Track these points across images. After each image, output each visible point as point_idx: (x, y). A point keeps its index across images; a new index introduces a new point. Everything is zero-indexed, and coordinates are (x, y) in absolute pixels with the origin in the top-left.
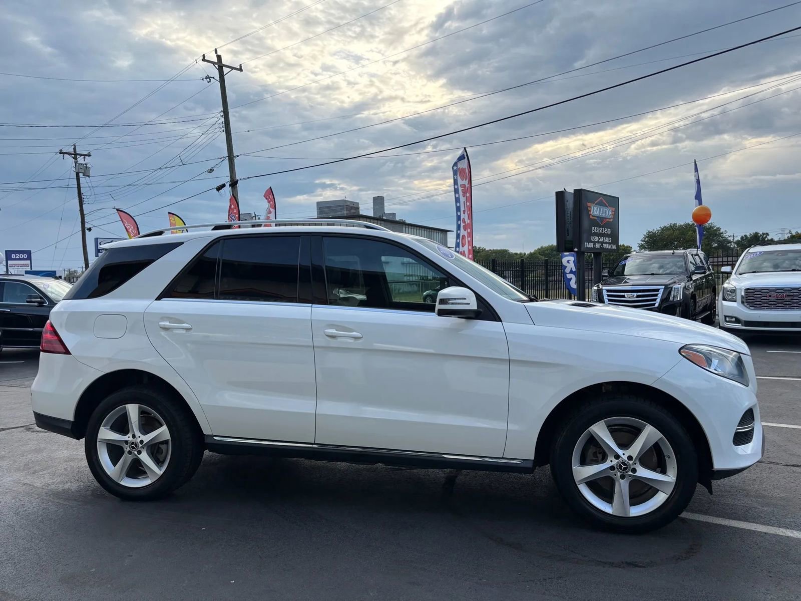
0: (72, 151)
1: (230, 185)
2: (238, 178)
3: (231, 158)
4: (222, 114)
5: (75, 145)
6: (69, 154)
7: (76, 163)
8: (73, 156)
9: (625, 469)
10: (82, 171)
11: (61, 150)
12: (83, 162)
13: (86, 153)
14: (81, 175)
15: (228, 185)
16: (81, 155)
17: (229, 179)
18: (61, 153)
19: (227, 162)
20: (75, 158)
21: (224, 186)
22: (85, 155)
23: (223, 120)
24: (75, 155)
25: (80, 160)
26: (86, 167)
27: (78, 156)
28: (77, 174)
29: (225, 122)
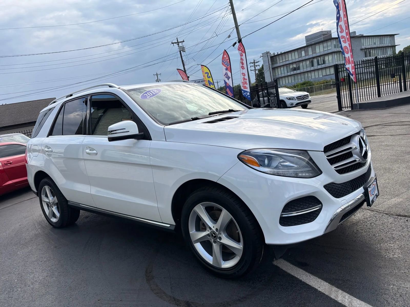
0: (177, 42)
1: (238, 42)
2: (242, 38)
3: (237, 27)
4: (230, 4)
5: (177, 38)
6: (176, 43)
7: (179, 46)
8: (177, 43)
9: (215, 237)
10: (182, 50)
11: (172, 42)
12: (182, 45)
13: (182, 41)
14: (182, 52)
15: (237, 42)
16: (180, 42)
17: (237, 39)
18: (172, 43)
19: (235, 30)
20: (178, 44)
21: (236, 43)
22: (182, 42)
23: (230, 7)
24: (178, 43)
25: (180, 44)
26: (183, 47)
27: (179, 43)
28: (180, 52)
29: (231, 8)
